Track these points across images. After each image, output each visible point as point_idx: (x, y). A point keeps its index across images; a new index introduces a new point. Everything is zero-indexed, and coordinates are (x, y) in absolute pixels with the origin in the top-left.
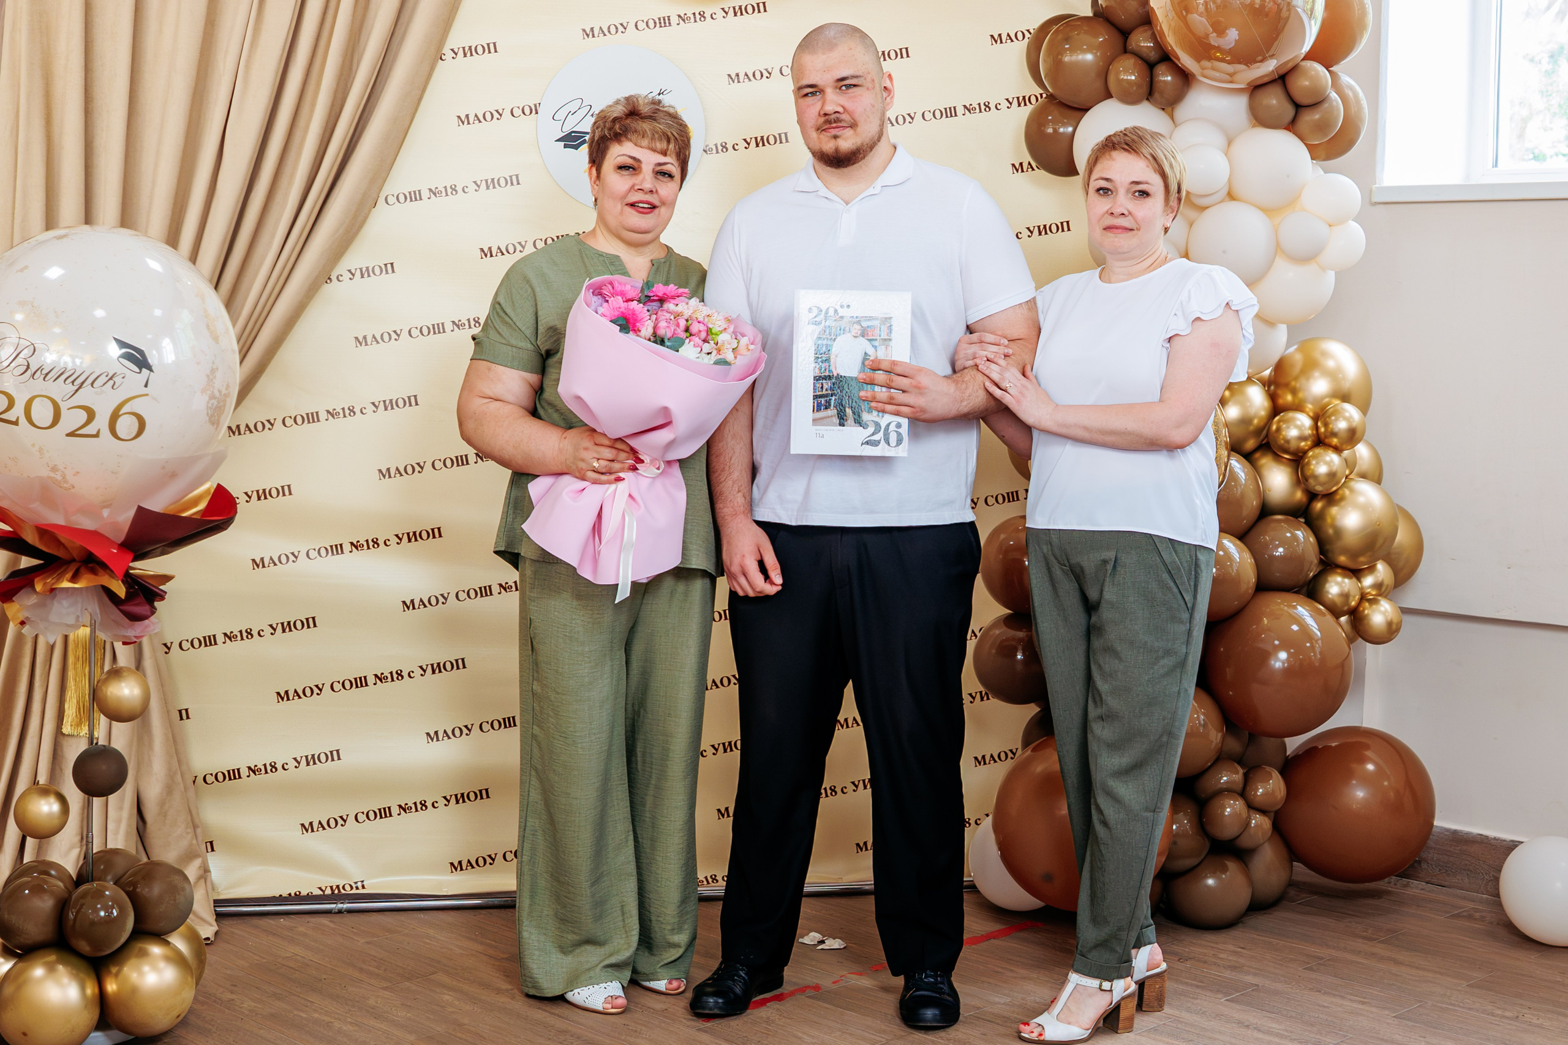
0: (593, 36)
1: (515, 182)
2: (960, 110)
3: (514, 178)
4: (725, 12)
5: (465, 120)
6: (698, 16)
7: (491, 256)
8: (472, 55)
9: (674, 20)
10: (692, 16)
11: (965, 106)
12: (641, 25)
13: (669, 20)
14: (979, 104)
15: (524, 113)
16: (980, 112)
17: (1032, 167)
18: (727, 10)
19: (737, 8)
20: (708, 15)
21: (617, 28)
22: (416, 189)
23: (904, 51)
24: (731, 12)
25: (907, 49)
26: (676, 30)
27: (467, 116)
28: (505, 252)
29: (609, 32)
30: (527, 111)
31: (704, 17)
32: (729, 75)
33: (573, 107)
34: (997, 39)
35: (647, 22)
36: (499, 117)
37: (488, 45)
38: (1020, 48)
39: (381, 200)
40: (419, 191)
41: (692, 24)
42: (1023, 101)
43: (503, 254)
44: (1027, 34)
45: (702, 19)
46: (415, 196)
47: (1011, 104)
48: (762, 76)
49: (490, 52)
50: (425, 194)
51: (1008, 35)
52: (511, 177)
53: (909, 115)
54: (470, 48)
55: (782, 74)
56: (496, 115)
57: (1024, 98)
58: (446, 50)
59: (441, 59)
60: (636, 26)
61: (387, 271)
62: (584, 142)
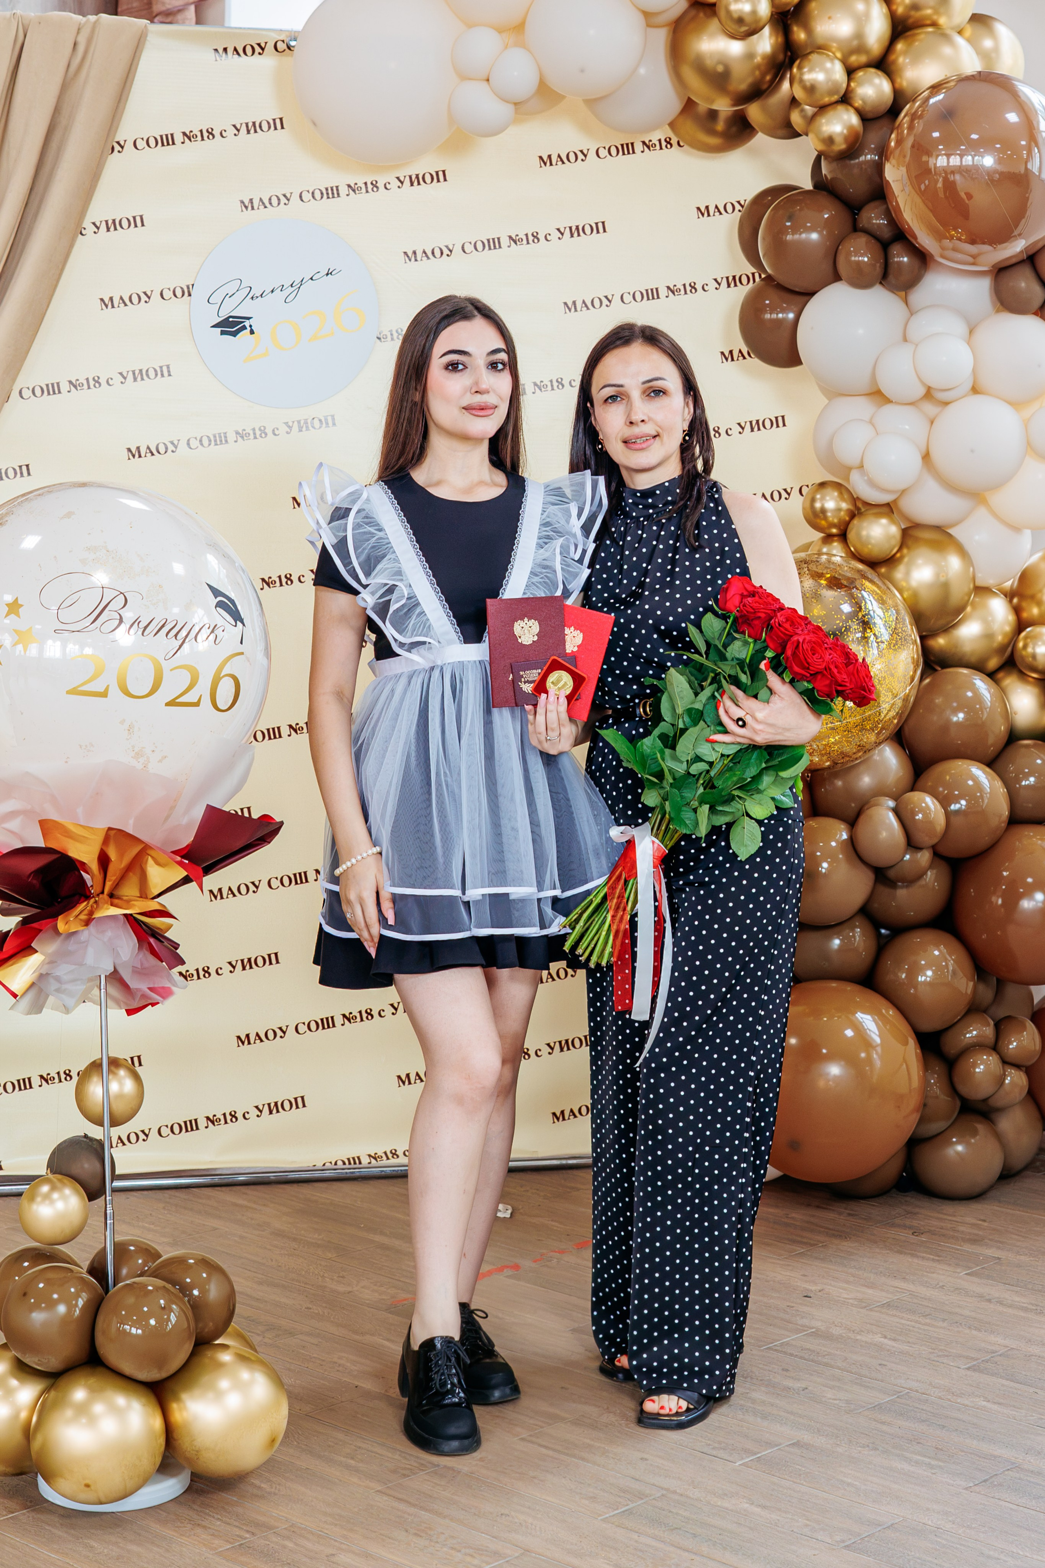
0: (253, 208)
1: (166, 373)
2: (663, 292)
3: (165, 369)
4: (400, 181)
5: (108, 303)
6: (370, 186)
7: (140, 456)
8: (116, 229)
9: (344, 190)
10: (363, 186)
11: (668, 288)
12: (306, 197)
13: (337, 190)
14: (684, 285)
15: (175, 296)
16: (686, 293)
17: (743, 355)
18: (402, 179)
19: (414, 177)
20: (380, 185)
21: (279, 199)
22: (55, 381)
23: (600, 225)
24: (407, 182)
25: (603, 223)
26: (345, 201)
27: (111, 299)
28: (155, 452)
29: (271, 204)
30: (179, 293)
31: (377, 187)
32: (405, 253)
33: (231, 288)
34: (704, 212)
35: (313, 193)
36: (147, 300)
37: (134, 218)
38: (730, 222)
39: (15, 394)
40: (58, 384)
41: (364, 195)
42: (734, 281)
43: (153, 454)
44: (738, 207)
45: (375, 189)
46: (53, 389)
47: (719, 284)
48: (442, 253)
49: (136, 226)
50: (64, 387)
51: (716, 207)
52: (161, 367)
53: (606, 297)
54: (114, 221)
55: (464, 252)
56: (144, 298)
57: (734, 277)
58: (87, 224)
59: (81, 233)
60: (301, 197)
61: (22, 473)
62: (244, 328)
